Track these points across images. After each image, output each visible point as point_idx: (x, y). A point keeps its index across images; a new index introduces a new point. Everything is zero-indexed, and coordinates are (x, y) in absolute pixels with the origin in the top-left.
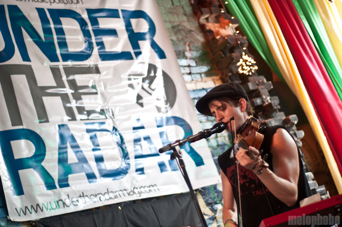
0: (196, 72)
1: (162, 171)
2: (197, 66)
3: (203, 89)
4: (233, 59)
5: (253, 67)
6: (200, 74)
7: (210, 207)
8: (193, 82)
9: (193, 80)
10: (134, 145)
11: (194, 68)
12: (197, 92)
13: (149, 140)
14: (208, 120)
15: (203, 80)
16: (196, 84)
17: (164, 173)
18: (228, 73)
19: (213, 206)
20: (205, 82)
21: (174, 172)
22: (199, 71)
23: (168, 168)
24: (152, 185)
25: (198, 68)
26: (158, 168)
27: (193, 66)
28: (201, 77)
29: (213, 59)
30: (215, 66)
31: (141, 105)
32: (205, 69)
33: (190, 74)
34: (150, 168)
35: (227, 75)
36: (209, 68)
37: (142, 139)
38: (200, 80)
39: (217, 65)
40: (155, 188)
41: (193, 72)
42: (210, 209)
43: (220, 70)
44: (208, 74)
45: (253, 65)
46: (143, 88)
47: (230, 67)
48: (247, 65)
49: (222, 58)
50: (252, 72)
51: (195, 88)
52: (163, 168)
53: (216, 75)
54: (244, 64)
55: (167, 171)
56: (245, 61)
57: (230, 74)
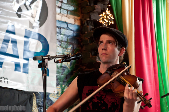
0: (65, 8)
1: (16, 70)
2: (67, 4)
3: (66, 22)
4: (95, 9)
5: (111, 21)
6: (68, 11)
7: (39, 109)
8: (60, 14)
9: (60, 13)
10: (2, 43)
11: (65, 5)
12: (60, 22)
13: (15, 44)
14: (61, 46)
15: (68, 16)
16: (62, 17)
17: (17, 72)
18: (88, 18)
19: (41, 108)
20: (69, 18)
21: (24, 74)
22: (67, 9)
23: (22, 69)
24: (4, 78)
25: (67, 5)
26: (14, 67)
27: (65, 3)
28: (67, 13)
29: (80, 4)
30: (80, 9)
31: (19, 16)
32: (72, 8)
33: (60, 8)
34: (7, 64)
35: (85, 19)
36: (75, 9)
37: (10, 41)
38: (66, 15)
39: (81, 9)
40: (6, 80)
41: (63, 7)
42: (38, 110)
43: (82, 13)
44: (73, 13)
45: (111, 20)
46: (25, 4)
47: (90, 14)
48: (107, 18)
49: (87, 5)
50: (108, 25)
51: (60, 19)
52: (18, 68)
53: (78, 16)
54: (105, 17)
55: (20, 71)
56: (107, 15)
57: (88, 19)
